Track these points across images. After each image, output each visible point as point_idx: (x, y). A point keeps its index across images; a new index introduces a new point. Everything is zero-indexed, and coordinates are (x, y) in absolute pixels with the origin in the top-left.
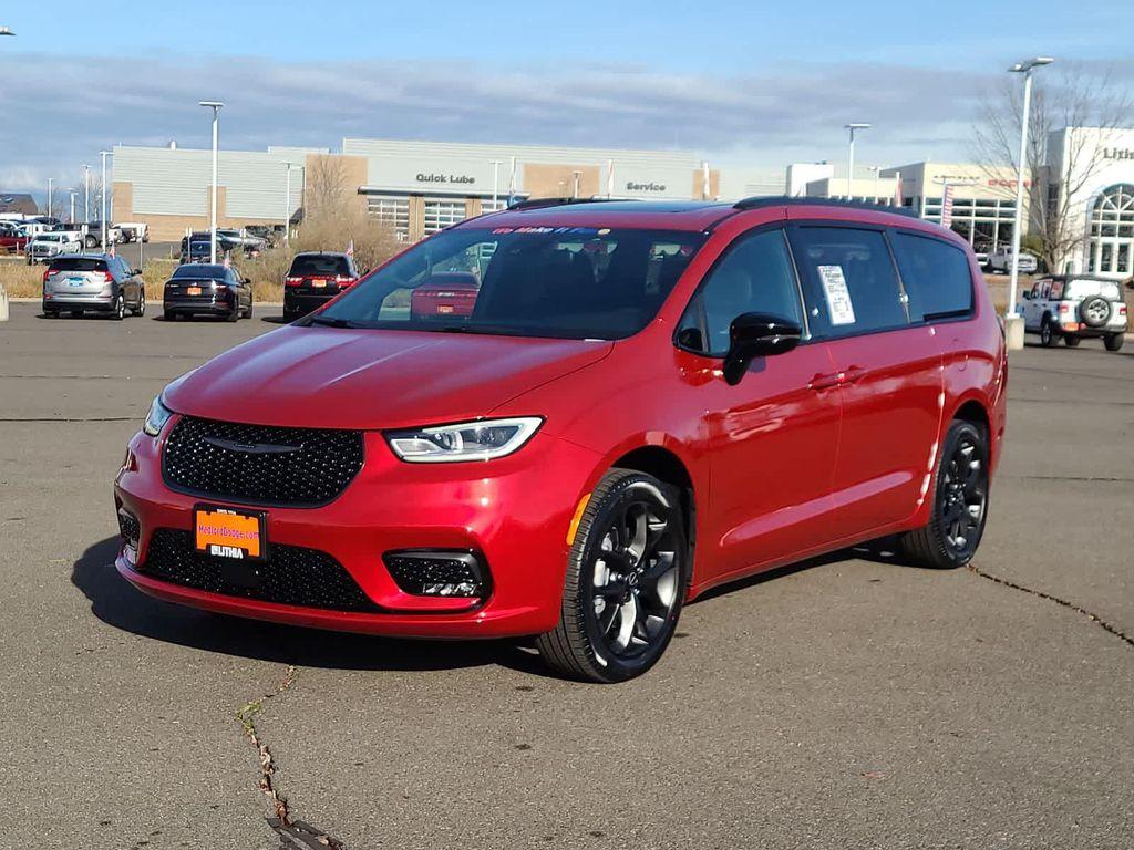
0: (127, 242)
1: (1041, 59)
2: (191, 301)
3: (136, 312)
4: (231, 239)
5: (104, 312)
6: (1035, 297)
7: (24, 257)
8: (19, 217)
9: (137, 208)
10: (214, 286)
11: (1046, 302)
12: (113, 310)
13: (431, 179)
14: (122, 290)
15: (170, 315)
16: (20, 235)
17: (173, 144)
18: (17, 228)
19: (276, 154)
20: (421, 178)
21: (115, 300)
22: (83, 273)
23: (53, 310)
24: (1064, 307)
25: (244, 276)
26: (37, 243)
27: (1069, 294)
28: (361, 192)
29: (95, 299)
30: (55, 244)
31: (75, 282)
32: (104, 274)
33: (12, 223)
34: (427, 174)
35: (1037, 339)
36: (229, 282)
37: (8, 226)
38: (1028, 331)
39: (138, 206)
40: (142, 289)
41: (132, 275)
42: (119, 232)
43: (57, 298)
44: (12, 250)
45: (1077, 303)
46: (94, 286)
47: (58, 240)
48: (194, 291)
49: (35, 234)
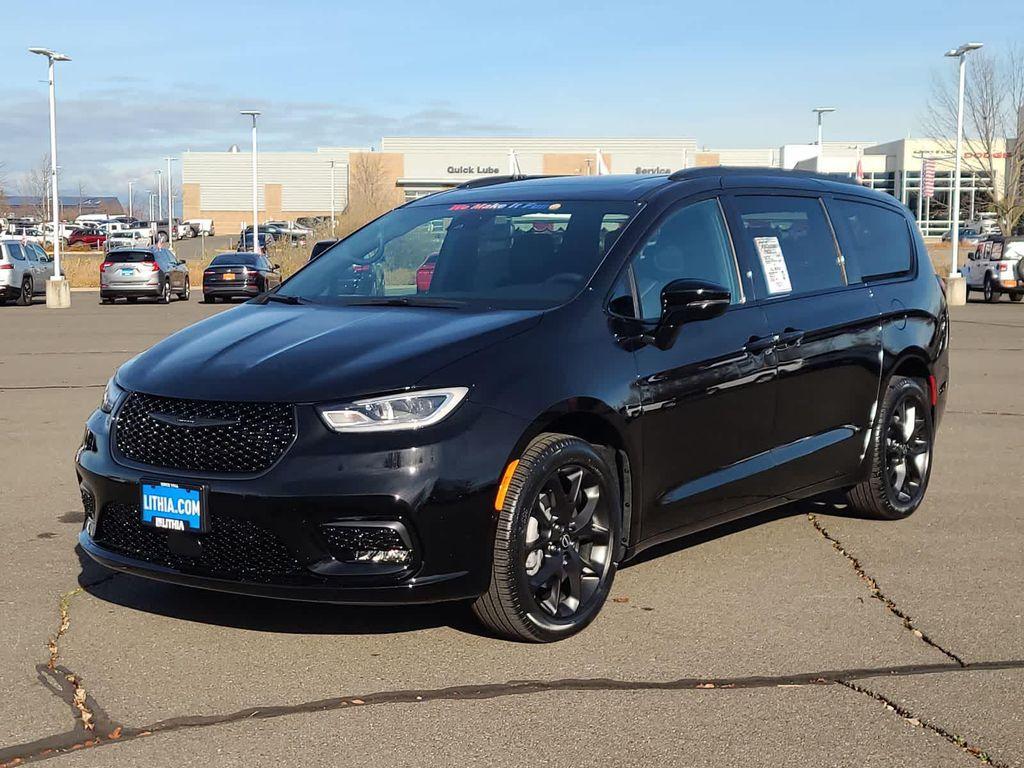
0: (196, 235)
1: (971, 44)
2: (226, 285)
3: (182, 297)
4: (283, 230)
5: (153, 297)
6: (979, 258)
7: (102, 253)
8: (103, 217)
9: (204, 205)
10: (245, 271)
11: (987, 262)
12: (160, 295)
13: (460, 171)
14: (168, 278)
15: (209, 298)
16: (101, 233)
17: (234, 149)
18: (99, 227)
19: (324, 153)
20: (451, 170)
21: (162, 287)
22: (133, 264)
23: (109, 297)
24: (1004, 266)
25: (274, 263)
26: (113, 240)
27: (1007, 255)
28: (399, 185)
29: (144, 287)
30: (128, 240)
31: (127, 273)
32: (151, 264)
33: (95, 223)
34: (457, 166)
35: (980, 296)
36: (260, 268)
37: (92, 225)
38: (969, 288)
39: (205, 204)
40: (187, 276)
41: (178, 264)
42: (188, 227)
43: (113, 287)
44: (94, 246)
45: (1015, 262)
46: (143, 275)
47: (131, 237)
48: (229, 277)
49: (113, 232)
